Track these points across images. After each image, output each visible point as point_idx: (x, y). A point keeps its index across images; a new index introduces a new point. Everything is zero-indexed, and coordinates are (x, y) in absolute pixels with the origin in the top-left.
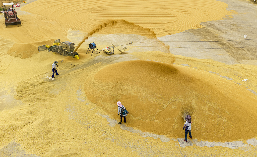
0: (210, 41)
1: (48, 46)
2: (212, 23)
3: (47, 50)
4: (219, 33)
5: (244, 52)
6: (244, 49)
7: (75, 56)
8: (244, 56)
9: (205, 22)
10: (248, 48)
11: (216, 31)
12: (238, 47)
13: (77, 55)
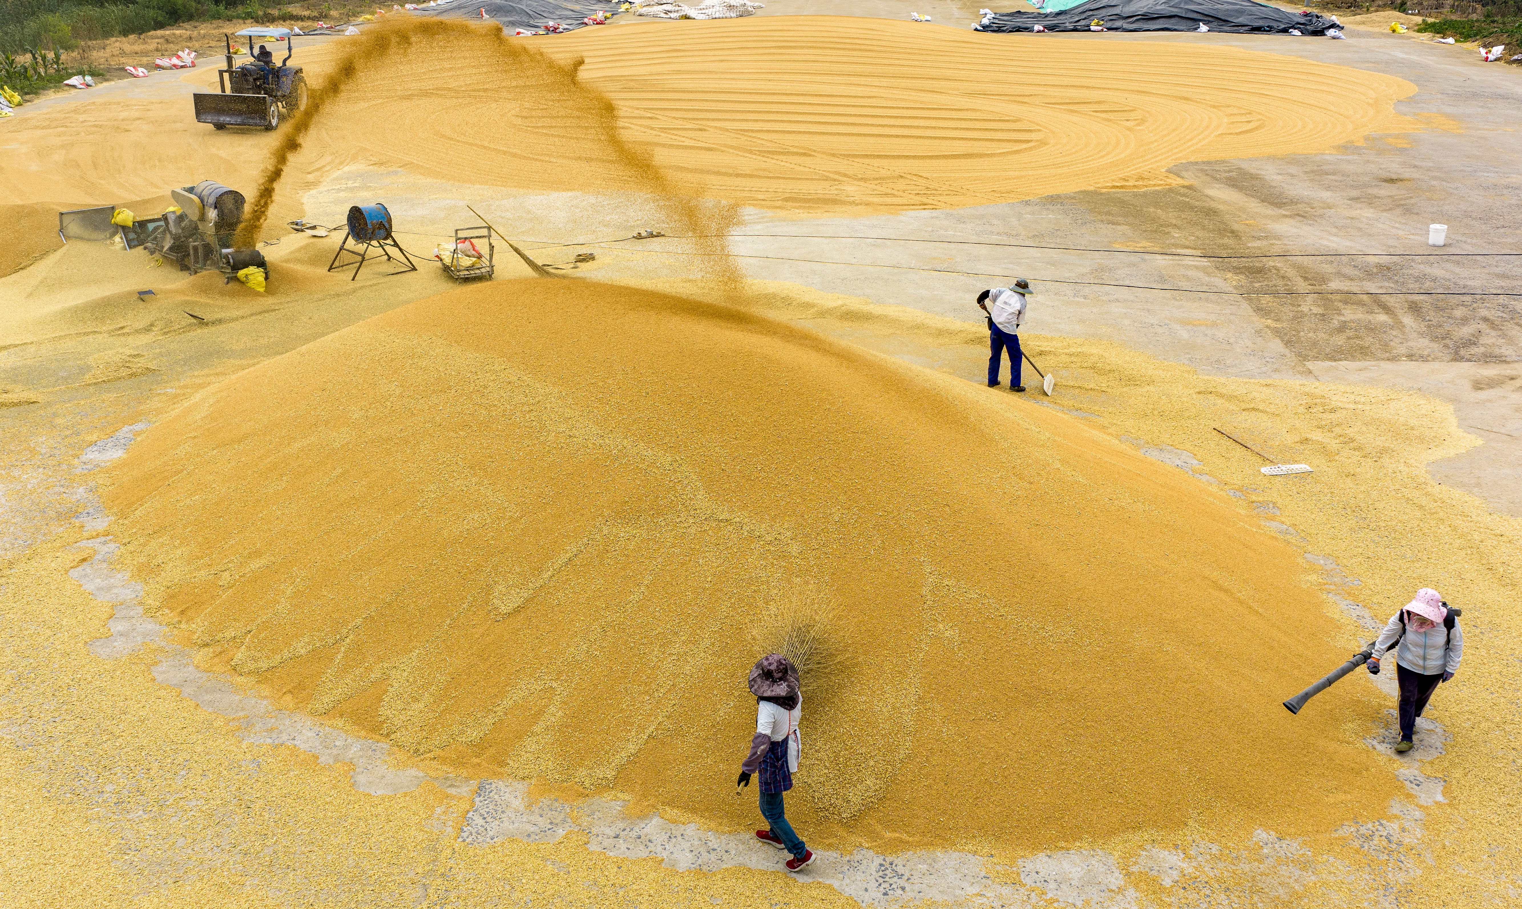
0: (1179, 251)
1: (125, 217)
2: (1251, 168)
3: (117, 239)
4: (1266, 217)
5: (1383, 318)
6: (1391, 301)
7: (241, 273)
8: (1368, 341)
9: (1209, 163)
10: (1422, 297)
11: (1253, 205)
12: (1355, 289)
13: (252, 269)
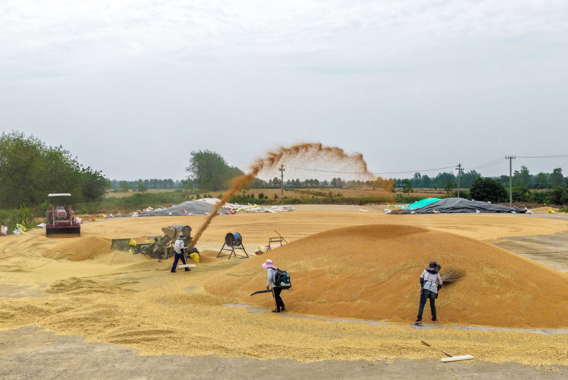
1: (134, 242)
2: (527, 238)
3: (130, 250)
4: (542, 246)
7: (192, 255)
11: (535, 244)
13: (195, 254)
